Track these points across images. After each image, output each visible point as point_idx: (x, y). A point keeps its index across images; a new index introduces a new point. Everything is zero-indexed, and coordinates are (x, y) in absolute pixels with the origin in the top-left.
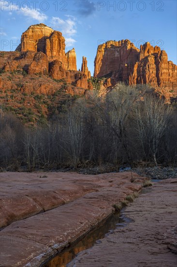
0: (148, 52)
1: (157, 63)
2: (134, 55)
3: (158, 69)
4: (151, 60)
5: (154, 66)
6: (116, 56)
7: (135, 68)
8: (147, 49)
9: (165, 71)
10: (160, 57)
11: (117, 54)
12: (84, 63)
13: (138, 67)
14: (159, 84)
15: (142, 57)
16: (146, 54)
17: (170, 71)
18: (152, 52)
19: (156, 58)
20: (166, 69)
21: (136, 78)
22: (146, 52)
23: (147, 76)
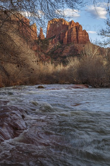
0: (73, 25)
1: (77, 31)
2: (66, 27)
3: (77, 34)
4: (74, 29)
5: (76, 33)
6: (57, 26)
7: (66, 34)
8: (72, 24)
10: (79, 28)
11: (58, 26)
13: (68, 33)
14: (78, 42)
15: (69, 28)
16: (72, 27)
17: (84, 35)
18: (75, 25)
19: (76, 28)
20: (82, 34)
21: (67, 39)
23: (72, 38)
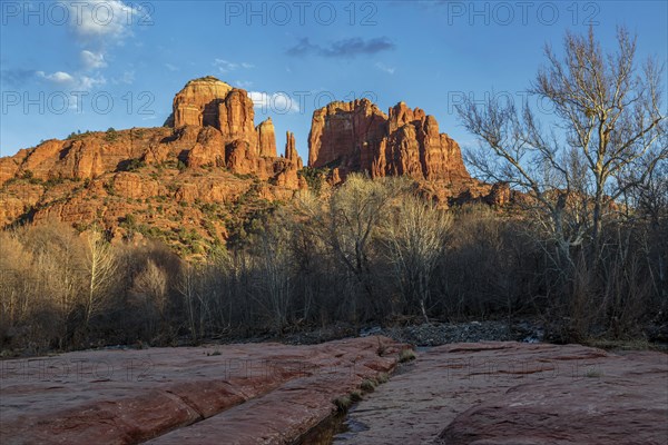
0: (403, 119)
1: (420, 138)
2: (378, 126)
3: (422, 149)
4: (410, 133)
5: (416, 143)
6: (346, 128)
7: (383, 149)
8: (402, 114)
9: (435, 151)
10: (425, 126)
11: (348, 125)
12: (290, 143)
13: (387, 145)
14: (426, 175)
15: (392, 128)
16: (400, 123)
17: (445, 150)
18: (410, 118)
19: (417, 129)
20: (437, 147)
21: (384, 166)
22: (400, 119)
23: (404, 161)
